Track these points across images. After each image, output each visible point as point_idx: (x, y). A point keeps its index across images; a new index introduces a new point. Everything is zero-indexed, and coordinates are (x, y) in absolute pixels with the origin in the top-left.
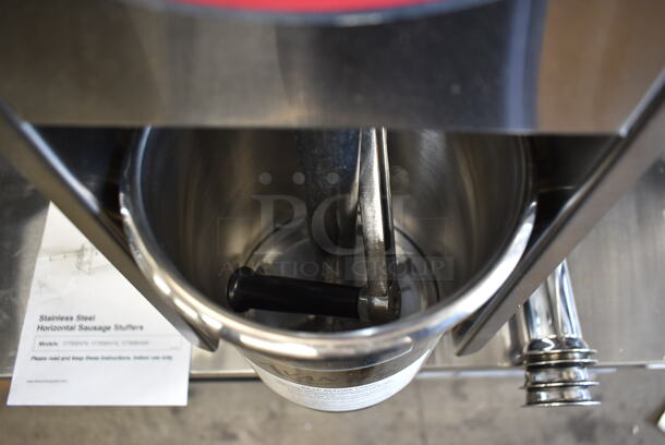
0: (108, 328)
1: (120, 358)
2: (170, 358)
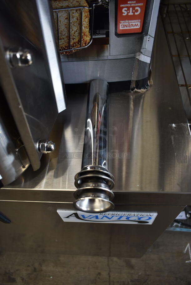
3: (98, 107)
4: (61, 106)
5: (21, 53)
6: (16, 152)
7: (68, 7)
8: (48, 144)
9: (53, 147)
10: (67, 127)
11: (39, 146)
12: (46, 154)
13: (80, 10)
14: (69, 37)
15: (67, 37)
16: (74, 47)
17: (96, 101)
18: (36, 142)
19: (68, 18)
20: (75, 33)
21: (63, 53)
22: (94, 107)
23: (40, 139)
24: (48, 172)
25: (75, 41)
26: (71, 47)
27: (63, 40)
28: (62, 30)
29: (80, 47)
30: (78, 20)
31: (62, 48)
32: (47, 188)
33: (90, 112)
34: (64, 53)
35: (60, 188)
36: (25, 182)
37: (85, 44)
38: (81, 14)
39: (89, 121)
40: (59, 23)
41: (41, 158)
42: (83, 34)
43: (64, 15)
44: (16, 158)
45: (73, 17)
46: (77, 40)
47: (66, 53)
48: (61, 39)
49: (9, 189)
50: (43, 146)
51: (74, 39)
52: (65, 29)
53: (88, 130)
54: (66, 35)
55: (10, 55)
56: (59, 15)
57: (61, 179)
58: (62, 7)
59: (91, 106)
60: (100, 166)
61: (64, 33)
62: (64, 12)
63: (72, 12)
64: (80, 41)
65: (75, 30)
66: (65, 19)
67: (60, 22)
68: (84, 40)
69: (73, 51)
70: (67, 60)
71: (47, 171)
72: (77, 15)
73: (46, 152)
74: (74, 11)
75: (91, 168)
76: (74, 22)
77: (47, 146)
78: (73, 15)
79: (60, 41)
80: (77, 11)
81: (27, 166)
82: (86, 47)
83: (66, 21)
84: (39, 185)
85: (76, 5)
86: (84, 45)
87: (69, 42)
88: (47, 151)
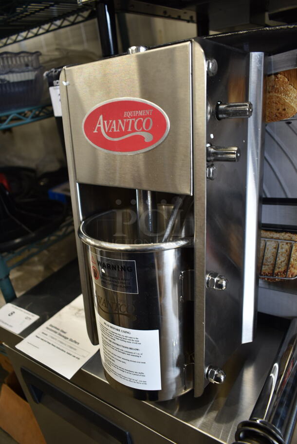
0: (67, 338)
1: (62, 350)
2: (79, 359)
3: (293, 352)
4: (247, 336)
5: (218, 279)
6: (184, 367)
7: (278, 239)
8: (218, 372)
9: (222, 378)
10: (249, 365)
11: (208, 371)
12: (213, 383)
13: (291, 243)
14: (274, 265)
15: (272, 264)
16: (278, 275)
17: (293, 344)
18: (206, 366)
19: (277, 248)
20: (281, 263)
21: (264, 278)
22: (288, 349)
23: (211, 364)
24: (209, 411)
25: (280, 270)
26: (274, 275)
27: (267, 267)
28: (268, 257)
29: (286, 277)
30: (287, 251)
31: (264, 273)
32: (202, 430)
33: (280, 355)
34: (266, 279)
35: (218, 438)
36: (180, 410)
37: (292, 275)
38: (291, 248)
39: (275, 366)
40: (266, 250)
41: (206, 388)
42: (290, 266)
43: (273, 245)
44: (182, 374)
45: (282, 248)
46: (283, 270)
47: (268, 279)
48: (265, 265)
49: (161, 411)
50: (212, 373)
51: (279, 268)
52: (272, 257)
53: (271, 376)
54: (272, 262)
55: (209, 278)
56: (268, 243)
57: (223, 426)
58: (272, 238)
59: (284, 348)
60: (274, 426)
61: (269, 260)
62: (273, 242)
63: (283, 243)
64: (286, 272)
65: (283, 260)
66: (273, 248)
67: (268, 249)
68: (290, 271)
69: (277, 279)
70: (267, 287)
71: (209, 408)
72: (287, 247)
73: (214, 382)
74: (285, 244)
75: (260, 422)
76: (282, 253)
77: (216, 375)
78: (283, 246)
79: (263, 266)
80: (287, 243)
81: (188, 390)
82: (293, 279)
83: (274, 250)
84: (194, 421)
85: (287, 239)
86: (290, 276)
87: (273, 270)
88: (215, 380)
